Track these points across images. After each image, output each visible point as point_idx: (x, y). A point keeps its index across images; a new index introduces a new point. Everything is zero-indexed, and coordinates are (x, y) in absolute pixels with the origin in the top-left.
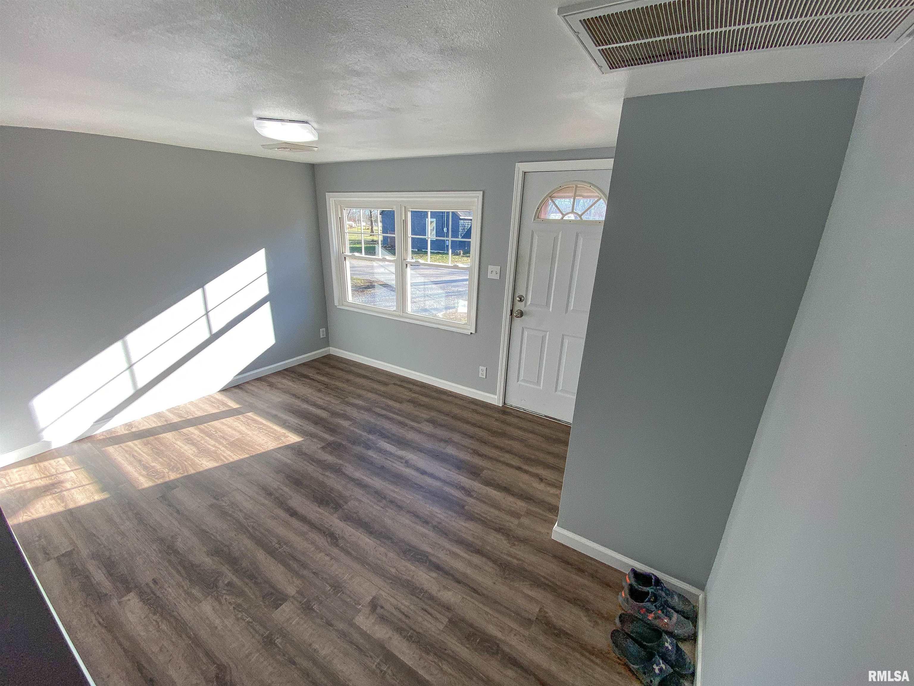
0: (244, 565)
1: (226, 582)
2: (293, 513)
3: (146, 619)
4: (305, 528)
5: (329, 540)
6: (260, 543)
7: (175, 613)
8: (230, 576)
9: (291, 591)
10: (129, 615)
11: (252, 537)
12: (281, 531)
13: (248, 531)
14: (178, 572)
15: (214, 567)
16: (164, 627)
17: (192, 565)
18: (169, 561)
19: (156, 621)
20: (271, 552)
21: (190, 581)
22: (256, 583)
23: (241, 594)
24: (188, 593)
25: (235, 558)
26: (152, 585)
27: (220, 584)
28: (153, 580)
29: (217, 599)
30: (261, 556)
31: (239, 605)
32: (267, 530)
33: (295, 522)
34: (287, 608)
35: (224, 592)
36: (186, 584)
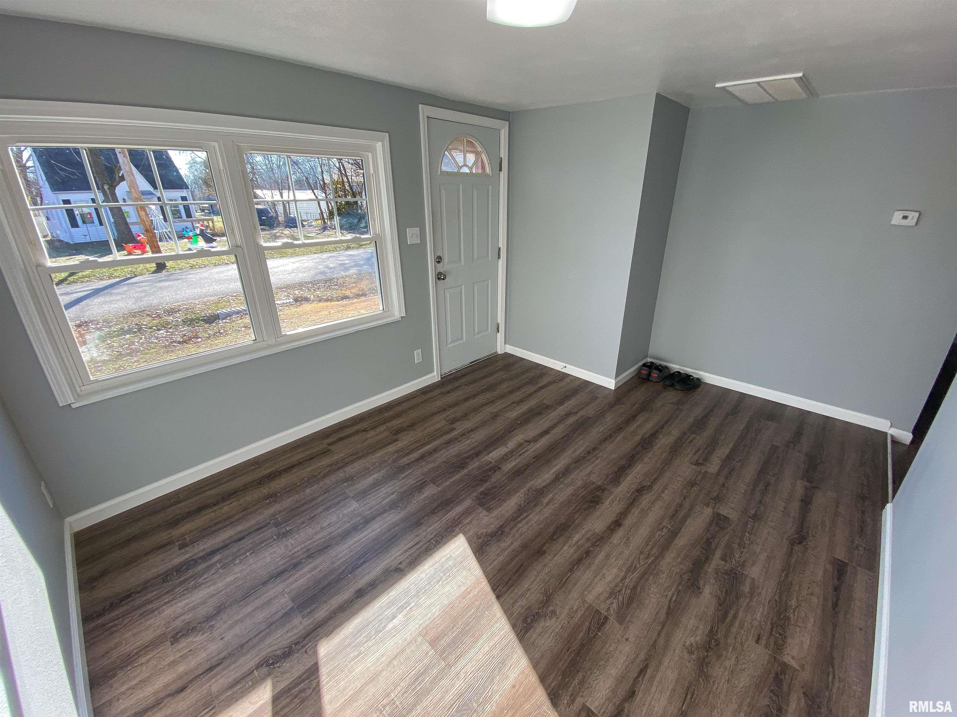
0: (698, 553)
1: (724, 563)
2: (617, 524)
3: (799, 624)
4: (636, 512)
5: (645, 492)
6: (666, 546)
7: (777, 597)
8: (716, 561)
9: (708, 511)
10: (806, 646)
11: (661, 555)
12: (644, 531)
13: (652, 562)
14: (735, 617)
15: (712, 581)
16: (793, 603)
17: (720, 605)
18: (726, 637)
19: (794, 612)
20: (674, 534)
21: (737, 598)
22: (713, 537)
23: (728, 546)
24: (752, 594)
25: (694, 564)
26: (763, 642)
27: (728, 566)
28: (757, 643)
29: (743, 565)
30: (682, 541)
31: (739, 545)
32: (647, 544)
33: (628, 521)
34: (724, 511)
35: (733, 561)
36: (744, 602)
